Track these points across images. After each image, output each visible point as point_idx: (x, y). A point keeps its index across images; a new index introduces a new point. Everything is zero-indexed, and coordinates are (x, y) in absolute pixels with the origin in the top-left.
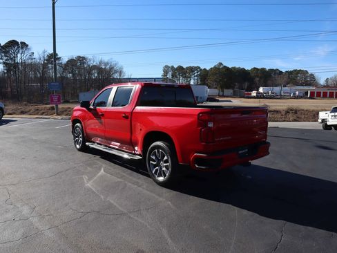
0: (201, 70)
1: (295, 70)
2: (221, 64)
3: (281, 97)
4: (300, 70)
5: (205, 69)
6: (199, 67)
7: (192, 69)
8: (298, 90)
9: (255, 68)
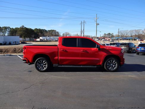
0: (11, 29)
1: (52, 30)
2: (23, 26)
3: (50, 41)
4: (53, 30)
5: (13, 28)
6: (10, 27)
7: (6, 28)
8: (56, 38)
9: (36, 29)
